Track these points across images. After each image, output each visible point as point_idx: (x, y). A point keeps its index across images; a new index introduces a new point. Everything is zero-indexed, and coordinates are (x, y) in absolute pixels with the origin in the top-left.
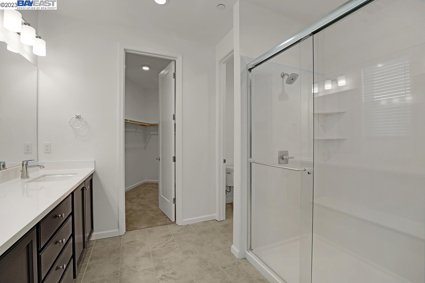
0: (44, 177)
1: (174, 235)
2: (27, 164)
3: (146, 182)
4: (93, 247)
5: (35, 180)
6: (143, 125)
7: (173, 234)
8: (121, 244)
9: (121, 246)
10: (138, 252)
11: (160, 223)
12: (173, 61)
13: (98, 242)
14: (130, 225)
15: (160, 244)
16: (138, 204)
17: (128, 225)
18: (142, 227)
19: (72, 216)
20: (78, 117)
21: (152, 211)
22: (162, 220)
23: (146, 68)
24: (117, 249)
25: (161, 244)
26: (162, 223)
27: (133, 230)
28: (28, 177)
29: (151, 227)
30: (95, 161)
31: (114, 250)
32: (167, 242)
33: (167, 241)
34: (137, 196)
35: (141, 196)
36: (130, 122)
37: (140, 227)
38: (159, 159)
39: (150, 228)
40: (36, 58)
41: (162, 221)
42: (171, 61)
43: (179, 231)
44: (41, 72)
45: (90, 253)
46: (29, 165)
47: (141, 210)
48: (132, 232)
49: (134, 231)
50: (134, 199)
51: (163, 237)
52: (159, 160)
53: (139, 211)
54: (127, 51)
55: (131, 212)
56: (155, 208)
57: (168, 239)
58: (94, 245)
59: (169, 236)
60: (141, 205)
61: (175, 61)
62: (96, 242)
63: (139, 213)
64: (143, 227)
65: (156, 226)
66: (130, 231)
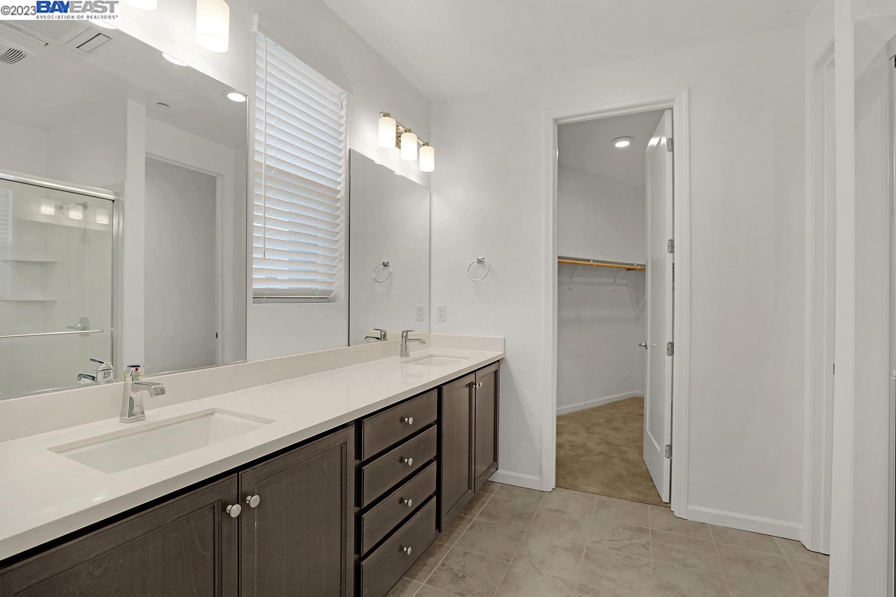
0: (429, 358)
1: (653, 532)
2: (407, 336)
3: (637, 395)
4: (493, 495)
5: (415, 360)
6: (628, 269)
7: (651, 530)
8: (537, 508)
9: (536, 511)
10: (560, 537)
11: (630, 495)
12: (666, 111)
13: (503, 489)
14: (568, 477)
15: (612, 541)
16: (601, 439)
17: (566, 476)
18: (590, 489)
19: (437, 426)
20: (480, 261)
21: (626, 461)
22: (640, 489)
23: (622, 144)
24: (528, 514)
25: (615, 540)
26: (636, 495)
27: (571, 489)
28: (407, 355)
29: (608, 496)
30: (504, 339)
31: (523, 514)
32: (629, 542)
33: (632, 540)
34: (607, 422)
35: (615, 424)
36: (595, 264)
37: (586, 487)
38: (646, 345)
39: (604, 498)
40: (427, 176)
41: (638, 492)
42: (661, 112)
43: (670, 530)
44: (434, 196)
45: (484, 502)
46: (409, 338)
47: (601, 453)
48: (567, 492)
49: (572, 491)
50: (598, 427)
51: (626, 529)
52: (646, 348)
53: (597, 455)
54: (560, 122)
55: (581, 451)
56: (633, 456)
57: (635, 537)
58: (495, 492)
59: (642, 531)
60: (608, 443)
61: (672, 109)
62: (500, 487)
63: (597, 458)
64: (592, 491)
65: (620, 499)
66: (564, 488)
